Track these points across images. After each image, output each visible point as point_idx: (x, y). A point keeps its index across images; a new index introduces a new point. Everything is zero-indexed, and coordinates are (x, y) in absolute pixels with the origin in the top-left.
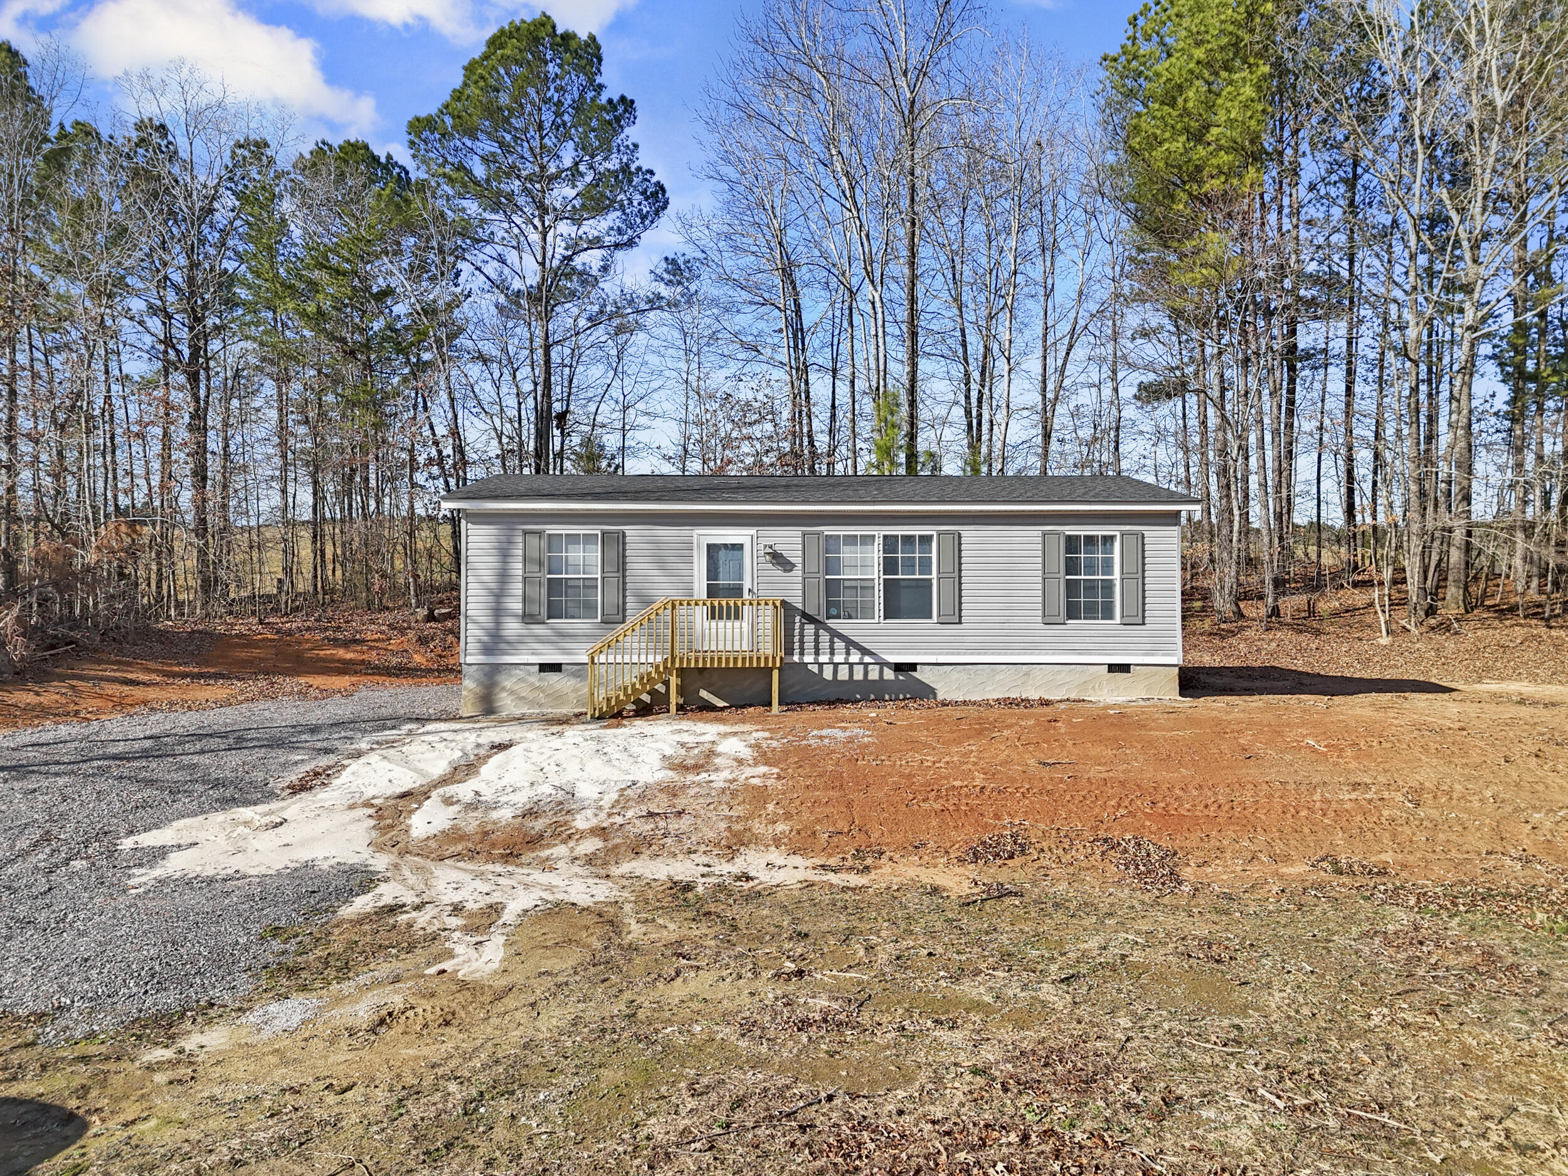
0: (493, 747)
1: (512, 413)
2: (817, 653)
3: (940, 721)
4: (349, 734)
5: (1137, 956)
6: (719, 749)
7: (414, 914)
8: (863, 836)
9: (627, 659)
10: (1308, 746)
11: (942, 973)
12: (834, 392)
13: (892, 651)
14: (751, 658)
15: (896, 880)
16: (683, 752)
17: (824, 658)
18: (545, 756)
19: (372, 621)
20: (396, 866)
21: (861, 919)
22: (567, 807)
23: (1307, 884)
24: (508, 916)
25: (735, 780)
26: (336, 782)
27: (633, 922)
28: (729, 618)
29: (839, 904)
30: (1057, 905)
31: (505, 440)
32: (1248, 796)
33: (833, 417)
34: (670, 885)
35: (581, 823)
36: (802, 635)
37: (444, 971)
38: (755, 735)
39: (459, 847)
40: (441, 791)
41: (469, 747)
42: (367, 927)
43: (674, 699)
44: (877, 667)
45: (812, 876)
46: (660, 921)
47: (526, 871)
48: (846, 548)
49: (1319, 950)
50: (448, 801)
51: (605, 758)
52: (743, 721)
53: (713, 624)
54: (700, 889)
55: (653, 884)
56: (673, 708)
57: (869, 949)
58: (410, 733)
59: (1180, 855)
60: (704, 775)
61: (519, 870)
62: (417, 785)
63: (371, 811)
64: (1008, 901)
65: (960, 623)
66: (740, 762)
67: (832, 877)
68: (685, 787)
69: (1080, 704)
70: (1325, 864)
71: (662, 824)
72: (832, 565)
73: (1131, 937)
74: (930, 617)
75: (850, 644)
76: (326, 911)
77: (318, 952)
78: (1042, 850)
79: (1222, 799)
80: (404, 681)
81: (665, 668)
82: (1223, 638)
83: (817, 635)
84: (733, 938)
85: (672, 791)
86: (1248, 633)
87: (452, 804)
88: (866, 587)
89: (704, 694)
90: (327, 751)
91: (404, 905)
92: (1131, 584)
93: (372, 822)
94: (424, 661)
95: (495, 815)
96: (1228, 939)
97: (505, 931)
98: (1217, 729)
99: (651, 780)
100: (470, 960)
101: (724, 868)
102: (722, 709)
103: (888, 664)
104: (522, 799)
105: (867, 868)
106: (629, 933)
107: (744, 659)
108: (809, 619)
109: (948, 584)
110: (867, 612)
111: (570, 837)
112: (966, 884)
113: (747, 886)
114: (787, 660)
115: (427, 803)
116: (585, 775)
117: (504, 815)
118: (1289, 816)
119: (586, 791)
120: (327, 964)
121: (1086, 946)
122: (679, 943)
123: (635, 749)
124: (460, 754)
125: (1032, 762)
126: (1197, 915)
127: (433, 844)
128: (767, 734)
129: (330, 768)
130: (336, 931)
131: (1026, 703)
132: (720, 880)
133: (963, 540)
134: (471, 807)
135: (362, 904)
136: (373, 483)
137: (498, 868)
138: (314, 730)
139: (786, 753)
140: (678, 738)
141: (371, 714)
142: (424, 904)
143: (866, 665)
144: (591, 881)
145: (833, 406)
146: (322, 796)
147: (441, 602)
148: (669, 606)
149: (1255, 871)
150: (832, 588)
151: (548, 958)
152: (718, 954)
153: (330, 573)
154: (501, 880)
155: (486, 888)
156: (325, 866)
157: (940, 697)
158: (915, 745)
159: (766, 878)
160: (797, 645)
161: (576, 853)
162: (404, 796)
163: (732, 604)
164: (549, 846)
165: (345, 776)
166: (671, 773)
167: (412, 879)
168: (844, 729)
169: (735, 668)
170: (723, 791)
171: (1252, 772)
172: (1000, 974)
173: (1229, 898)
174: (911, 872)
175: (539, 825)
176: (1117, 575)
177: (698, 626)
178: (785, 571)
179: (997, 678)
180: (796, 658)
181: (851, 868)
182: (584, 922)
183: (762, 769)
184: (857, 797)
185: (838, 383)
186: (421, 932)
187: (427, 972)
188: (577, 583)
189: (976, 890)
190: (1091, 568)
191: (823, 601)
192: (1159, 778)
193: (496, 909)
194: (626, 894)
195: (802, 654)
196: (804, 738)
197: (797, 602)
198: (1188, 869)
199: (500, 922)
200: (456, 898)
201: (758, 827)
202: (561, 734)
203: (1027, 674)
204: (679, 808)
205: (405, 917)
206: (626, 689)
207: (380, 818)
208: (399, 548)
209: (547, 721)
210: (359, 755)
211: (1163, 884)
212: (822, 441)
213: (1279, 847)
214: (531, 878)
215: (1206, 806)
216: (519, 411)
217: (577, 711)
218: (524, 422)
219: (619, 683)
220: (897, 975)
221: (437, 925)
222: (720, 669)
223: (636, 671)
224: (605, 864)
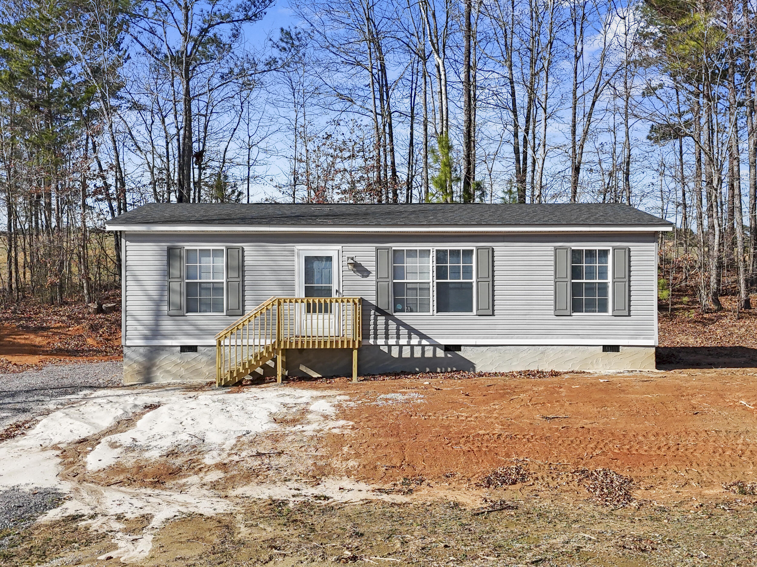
0: (146, 407)
1: (162, 150)
2: (387, 338)
3: (475, 387)
4: (41, 398)
5: (589, 547)
6: (312, 408)
7: (90, 521)
8: (410, 469)
9: (245, 342)
10: (741, 405)
11: (451, 558)
12: (412, 134)
13: (442, 336)
14: (337, 342)
15: (430, 498)
16: (285, 410)
17: (392, 342)
18: (184, 414)
19: (55, 313)
20: (77, 490)
21: (401, 524)
22: (199, 449)
23: (720, 501)
24: (155, 522)
25: (321, 430)
26: (30, 432)
27: (242, 526)
28: (320, 311)
29: (388, 514)
30: (540, 515)
31: (156, 171)
32: (691, 441)
33: (411, 153)
34: (270, 502)
35: (209, 460)
36: (376, 324)
37: (111, 558)
38: (338, 398)
39: (121, 477)
40: (108, 438)
41: (129, 408)
42: (57, 529)
43: (280, 370)
44: (432, 348)
45: (371, 496)
46: (262, 526)
47: (168, 493)
48: (410, 260)
49: (716, 543)
50: (113, 445)
51: (228, 415)
52: (331, 388)
53: (309, 316)
54: (291, 505)
55: (258, 502)
56: (279, 378)
57: (404, 543)
58: (85, 398)
59: (635, 482)
60: (299, 427)
61: (164, 493)
62: (91, 434)
63: (58, 452)
64: (506, 512)
65: (493, 315)
66: (326, 417)
67: (385, 497)
68: (285, 435)
69: (580, 375)
70: (734, 488)
71: (266, 461)
72: (397, 272)
73: (586, 536)
74: (471, 311)
75: (411, 331)
76: (29, 519)
77: (24, 546)
78: (537, 479)
79: (671, 444)
80: (80, 359)
81: (274, 349)
82: (705, 325)
83: (387, 325)
84: (311, 536)
85: (275, 438)
86: (725, 321)
87: (116, 447)
88: (424, 288)
89: (303, 368)
90: (24, 411)
91: (83, 515)
92: (620, 286)
93: (59, 460)
94: (95, 343)
95: (147, 455)
96: (655, 537)
97: (153, 532)
98: (676, 393)
99: (260, 430)
100: (128, 551)
101: (310, 491)
102: (316, 379)
103: (439, 346)
104: (167, 444)
105: (411, 491)
106: (239, 533)
107: (331, 342)
108: (381, 312)
109: (484, 286)
110: (424, 307)
111: (200, 470)
112: (479, 501)
113: (324, 503)
114: (365, 343)
115: (98, 446)
116: (213, 426)
117: (154, 455)
118: (717, 454)
119: (213, 438)
120: (31, 553)
121: (554, 541)
122: (274, 540)
123: (250, 408)
124: (122, 412)
125: (538, 416)
126: (637, 522)
127: (102, 475)
128: (347, 398)
129: (27, 422)
130: (36, 532)
131: (540, 374)
132: (306, 499)
133: (496, 254)
134: (130, 449)
135: (54, 514)
136: (54, 206)
137: (149, 491)
138: (13, 395)
139: (360, 411)
140: (282, 400)
141: (56, 384)
142: (96, 514)
143: (423, 346)
144: (215, 500)
145: (411, 144)
146: (21, 442)
147: (107, 298)
148: (276, 303)
149: (685, 492)
150: (398, 289)
151: (182, 549)
152: (299, 546)
153: (22, 276)
154: (151, 499)
155: (139, 504)
156: (27, 489)
157: (478, 370)
158: (455, 405)
159: (338, 497)
160: (372, 332)
161: (204, 481)
162: (81, 442)
163: (322, 301)
164: (185, 476)
165: (39, 427)
166: (275, 425)
167: (88, 499)
168: (404, 393)
169: (325, 349)
170: (312, 438)
171: (697, 423)
172: (491, 558)
173: (663, 510)
174: (442, 494)
175: (178, 461)
176: (610, 279)
177: (298, 318)
178: (363, 276)
179: (521, 355)
180: (371, 341)
181: (399, 491)
182: (209, 526)
183: (342, 422)
184: (409, 442)
185: (415, 125)
186: (95, 533)
187: (99, 558)
188: (208, 286)
189: (485, 506)
190: (590, 274)
191: (391, 299)
192: (628, 428)
193: (146, 518)
194: (238, 508)
195: (376, 338)
196: (374, 400)
197: (372, 299)
198: (639, 492)
199: (150, 526)
200: (119, 511)
201: (336, 463)
202: (196, 398)
203: (543, 353)
204: (279, 450)
205: (83, 523)
206: (244, 364)
207: (65, 457)
208: (75, 256)
209: (187, 388)
210: (48, 412)
211: (618, 501)
212: (403, 173)
213: (706, 476)
214: (172, 498)
215: (659, 448)
216: (167, 148)
217: (208, 380)
218: (171, 158)
219: (239, 360)
220: (421, 559)
221: (106, 528)
222: (313, 349)
223: (252, 352)
224: (225, 488)
